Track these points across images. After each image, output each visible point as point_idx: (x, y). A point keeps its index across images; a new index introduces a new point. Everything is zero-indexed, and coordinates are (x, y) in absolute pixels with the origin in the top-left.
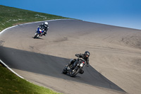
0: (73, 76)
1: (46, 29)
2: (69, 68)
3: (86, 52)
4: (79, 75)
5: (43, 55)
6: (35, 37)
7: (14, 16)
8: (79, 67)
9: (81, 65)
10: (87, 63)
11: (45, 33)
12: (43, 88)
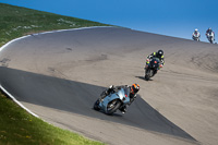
5: (69, 81)
12: (68, 132)
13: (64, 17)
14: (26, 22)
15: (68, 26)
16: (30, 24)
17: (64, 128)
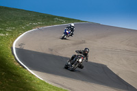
0: (73, 70)
1: (72, 30)
2: (69, 63)
3: (86, 49)
4: (78, 69)
6: (63, 38)
7: (34, 20)
8: (78, 62)
9: (80, 60)
10: (87, 59)
11: (72, 34)
12: (62, 89)
13: (58, 17)
14: (35, 21)
15: (61, 23)
16: (37, 22)
17: (59, 87)
